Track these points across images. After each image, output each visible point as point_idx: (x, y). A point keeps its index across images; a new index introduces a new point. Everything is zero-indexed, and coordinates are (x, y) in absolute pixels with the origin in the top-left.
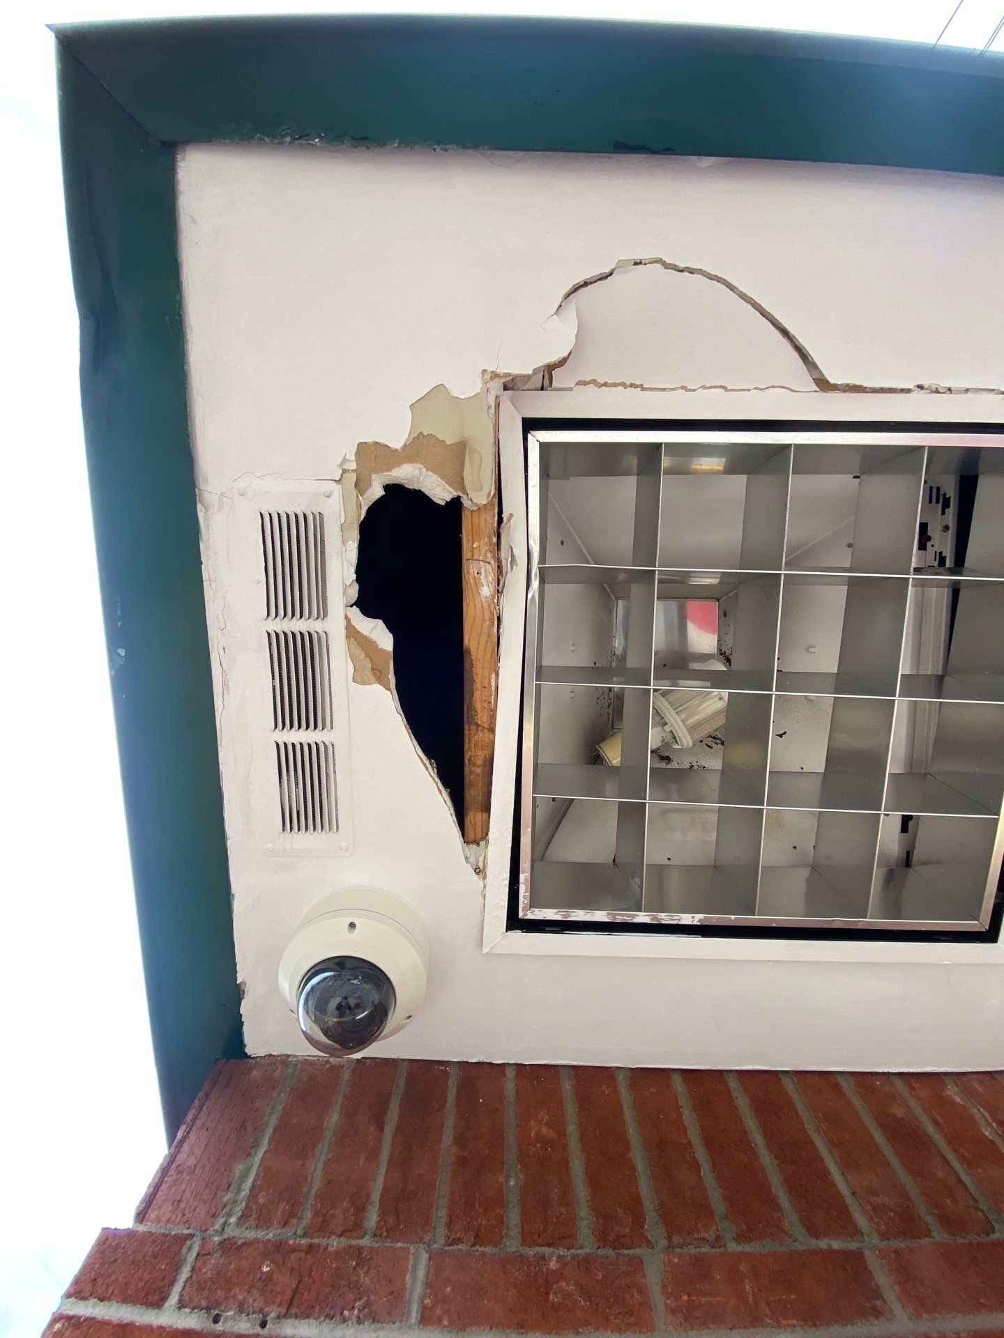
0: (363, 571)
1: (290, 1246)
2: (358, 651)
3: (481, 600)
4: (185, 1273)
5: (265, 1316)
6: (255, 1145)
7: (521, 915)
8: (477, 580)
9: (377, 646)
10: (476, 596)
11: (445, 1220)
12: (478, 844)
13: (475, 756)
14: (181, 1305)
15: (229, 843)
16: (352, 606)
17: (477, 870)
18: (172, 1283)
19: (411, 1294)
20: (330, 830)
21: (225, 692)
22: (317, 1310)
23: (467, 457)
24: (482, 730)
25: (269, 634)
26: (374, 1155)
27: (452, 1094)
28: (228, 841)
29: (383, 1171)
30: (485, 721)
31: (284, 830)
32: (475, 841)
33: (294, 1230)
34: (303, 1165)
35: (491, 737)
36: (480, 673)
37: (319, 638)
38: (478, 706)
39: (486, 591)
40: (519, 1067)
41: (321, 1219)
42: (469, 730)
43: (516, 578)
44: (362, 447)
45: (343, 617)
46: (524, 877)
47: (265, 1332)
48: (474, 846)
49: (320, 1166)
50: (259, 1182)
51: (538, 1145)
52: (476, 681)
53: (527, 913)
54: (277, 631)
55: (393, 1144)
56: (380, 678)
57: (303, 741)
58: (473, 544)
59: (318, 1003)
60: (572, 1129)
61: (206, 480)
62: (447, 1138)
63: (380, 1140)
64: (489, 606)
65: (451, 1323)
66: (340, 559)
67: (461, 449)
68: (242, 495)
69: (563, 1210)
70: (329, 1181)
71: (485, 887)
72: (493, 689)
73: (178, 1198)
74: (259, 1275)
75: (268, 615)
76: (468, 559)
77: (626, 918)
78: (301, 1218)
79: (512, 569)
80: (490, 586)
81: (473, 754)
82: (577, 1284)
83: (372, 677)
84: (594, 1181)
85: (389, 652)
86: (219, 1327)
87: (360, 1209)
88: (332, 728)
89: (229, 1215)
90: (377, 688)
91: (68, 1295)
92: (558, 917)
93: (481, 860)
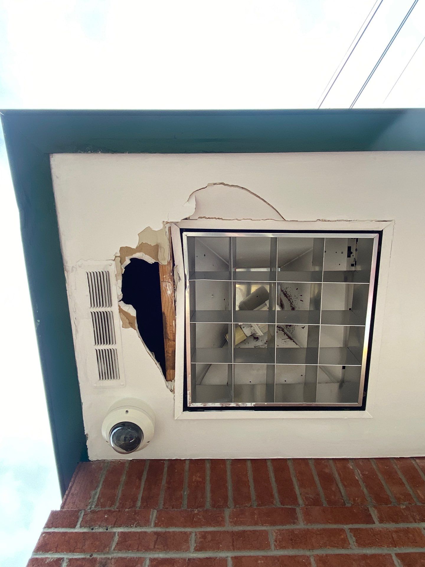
0: (124, 289)
1: (113, 511)
2: (124, 317)
3: (168, 295)
4: (80, 519)
5: (107, 527)
6: (97, 487)
7: (188, 406)
8: (166, 288)
9: (130, 315)
10: (166, 294)
11: (163, 503)
12: (172, 381)
13: (168, 350)
14: (81, 527)
15: (80, 385)
16: (120, 301)
17: (171, 391)
18: (77, 522)
19: (151, 520)
20: (117, 379)
21: (77, 333)
22: (123, 525)
23: (159, 249)
24: (171, 341)
25: (91, 313)
26: (139, 487)
27: (166, 469)
28: (80, 384)
29: (142, 492)
30: (172, 337)
31: (100, 379)
32: (170, 380)
33: (113, 508)
34: (114, 491)
35: (174, 343)
36: (168, 321)
37: (109, 313)
38: (169, 332)
39: (169, 292)
40: (191, 460)
41: (122, 505)
42: (166, 341)
43: (181, 285)
44: (121, 248)
45: (118, 306)
46: (189, 392)
47: (107, 531)
48: (170, 382)
49: (120, 492)
50: (100, 497)
51: (195, 483)
52: (168, 323)
53: (190, 405)
54: (94, 311)
55: (145, 484)
56: (132, 325)
57: (105, 348)
58: (163, 276)
59: (117, 438)
60: (208, 478)
61: (67, 262)
62: (164, 482)
63: (140, 483)
64: (171, 297)
65: (164, 526)
66: (116, 286)
67: (157, 247)
68: (80, 267)
69: (202, 500)
70: (123, 495)
71: (174, 396)
72: (174, 326)
73: (74, 502)
74: (104, 518)
75: (91, 306)
76: (162, 282)
77: (227, 405)
78: (115, 505)
79: (179, 282)
80: (171, 291)
81: (168, 349)
82: (203, 516)
83: (129, 326)
84: (212, 491)
85: (134, 317)
86: (94, 531)
87: (135, 501)
88: (116, 344)
89: (92, 505)
90: (131, 329)
91: (45, 528)
92: (202, 406)
93: (173, 387)
